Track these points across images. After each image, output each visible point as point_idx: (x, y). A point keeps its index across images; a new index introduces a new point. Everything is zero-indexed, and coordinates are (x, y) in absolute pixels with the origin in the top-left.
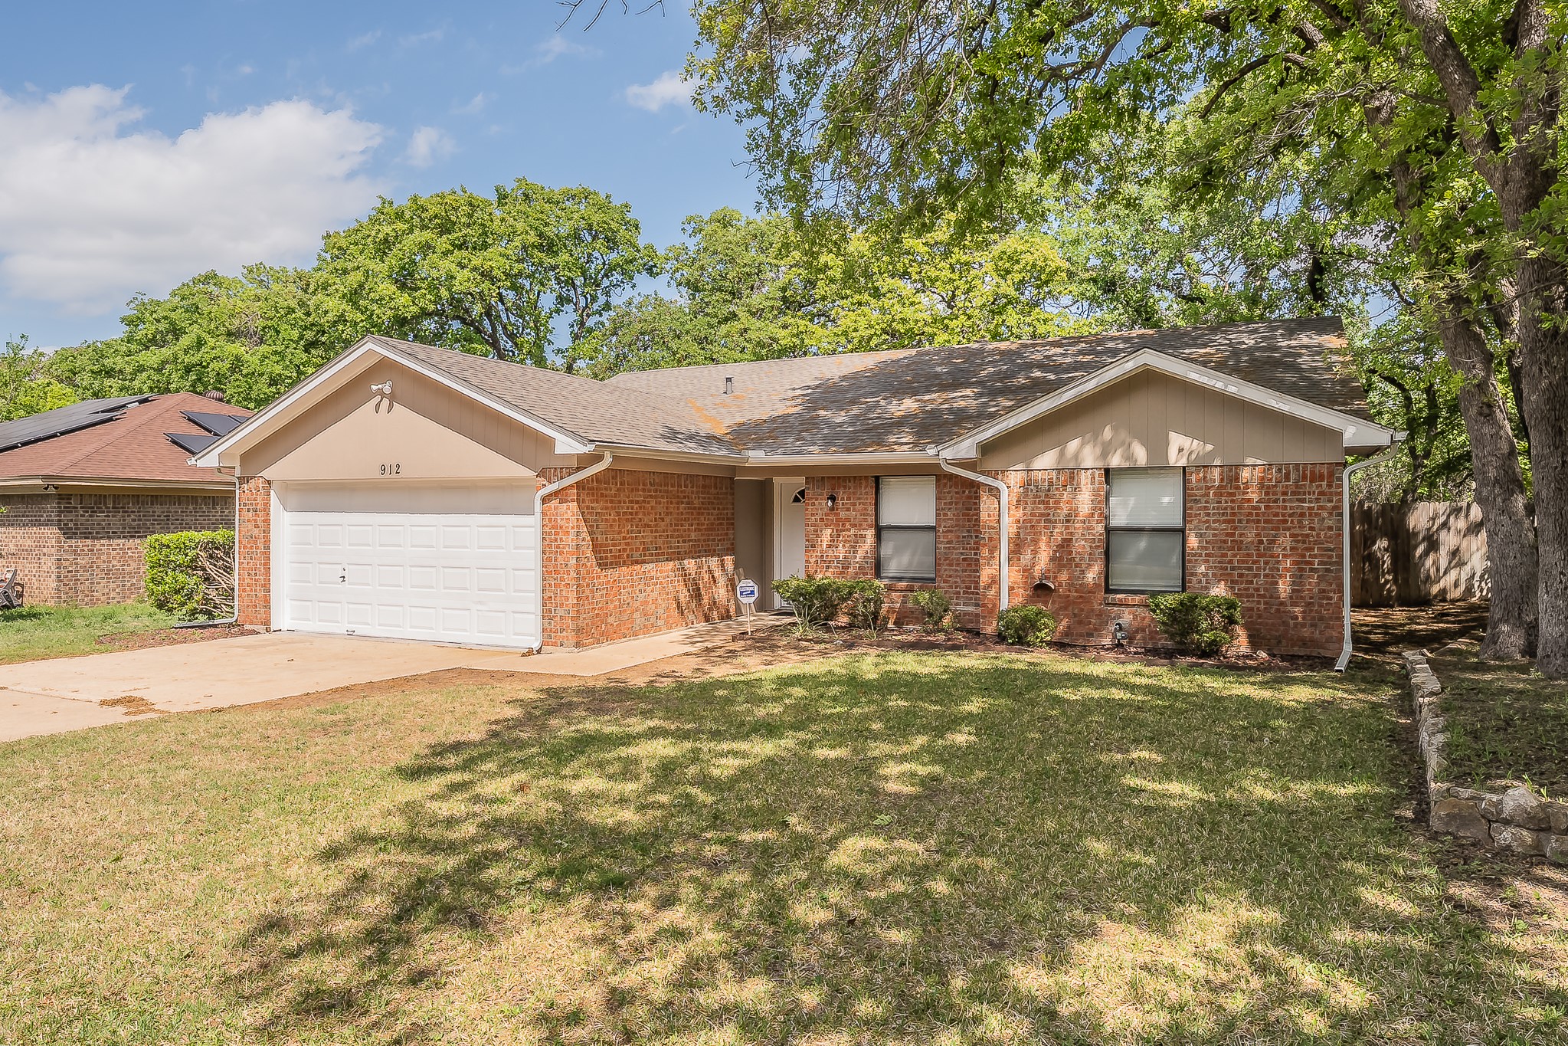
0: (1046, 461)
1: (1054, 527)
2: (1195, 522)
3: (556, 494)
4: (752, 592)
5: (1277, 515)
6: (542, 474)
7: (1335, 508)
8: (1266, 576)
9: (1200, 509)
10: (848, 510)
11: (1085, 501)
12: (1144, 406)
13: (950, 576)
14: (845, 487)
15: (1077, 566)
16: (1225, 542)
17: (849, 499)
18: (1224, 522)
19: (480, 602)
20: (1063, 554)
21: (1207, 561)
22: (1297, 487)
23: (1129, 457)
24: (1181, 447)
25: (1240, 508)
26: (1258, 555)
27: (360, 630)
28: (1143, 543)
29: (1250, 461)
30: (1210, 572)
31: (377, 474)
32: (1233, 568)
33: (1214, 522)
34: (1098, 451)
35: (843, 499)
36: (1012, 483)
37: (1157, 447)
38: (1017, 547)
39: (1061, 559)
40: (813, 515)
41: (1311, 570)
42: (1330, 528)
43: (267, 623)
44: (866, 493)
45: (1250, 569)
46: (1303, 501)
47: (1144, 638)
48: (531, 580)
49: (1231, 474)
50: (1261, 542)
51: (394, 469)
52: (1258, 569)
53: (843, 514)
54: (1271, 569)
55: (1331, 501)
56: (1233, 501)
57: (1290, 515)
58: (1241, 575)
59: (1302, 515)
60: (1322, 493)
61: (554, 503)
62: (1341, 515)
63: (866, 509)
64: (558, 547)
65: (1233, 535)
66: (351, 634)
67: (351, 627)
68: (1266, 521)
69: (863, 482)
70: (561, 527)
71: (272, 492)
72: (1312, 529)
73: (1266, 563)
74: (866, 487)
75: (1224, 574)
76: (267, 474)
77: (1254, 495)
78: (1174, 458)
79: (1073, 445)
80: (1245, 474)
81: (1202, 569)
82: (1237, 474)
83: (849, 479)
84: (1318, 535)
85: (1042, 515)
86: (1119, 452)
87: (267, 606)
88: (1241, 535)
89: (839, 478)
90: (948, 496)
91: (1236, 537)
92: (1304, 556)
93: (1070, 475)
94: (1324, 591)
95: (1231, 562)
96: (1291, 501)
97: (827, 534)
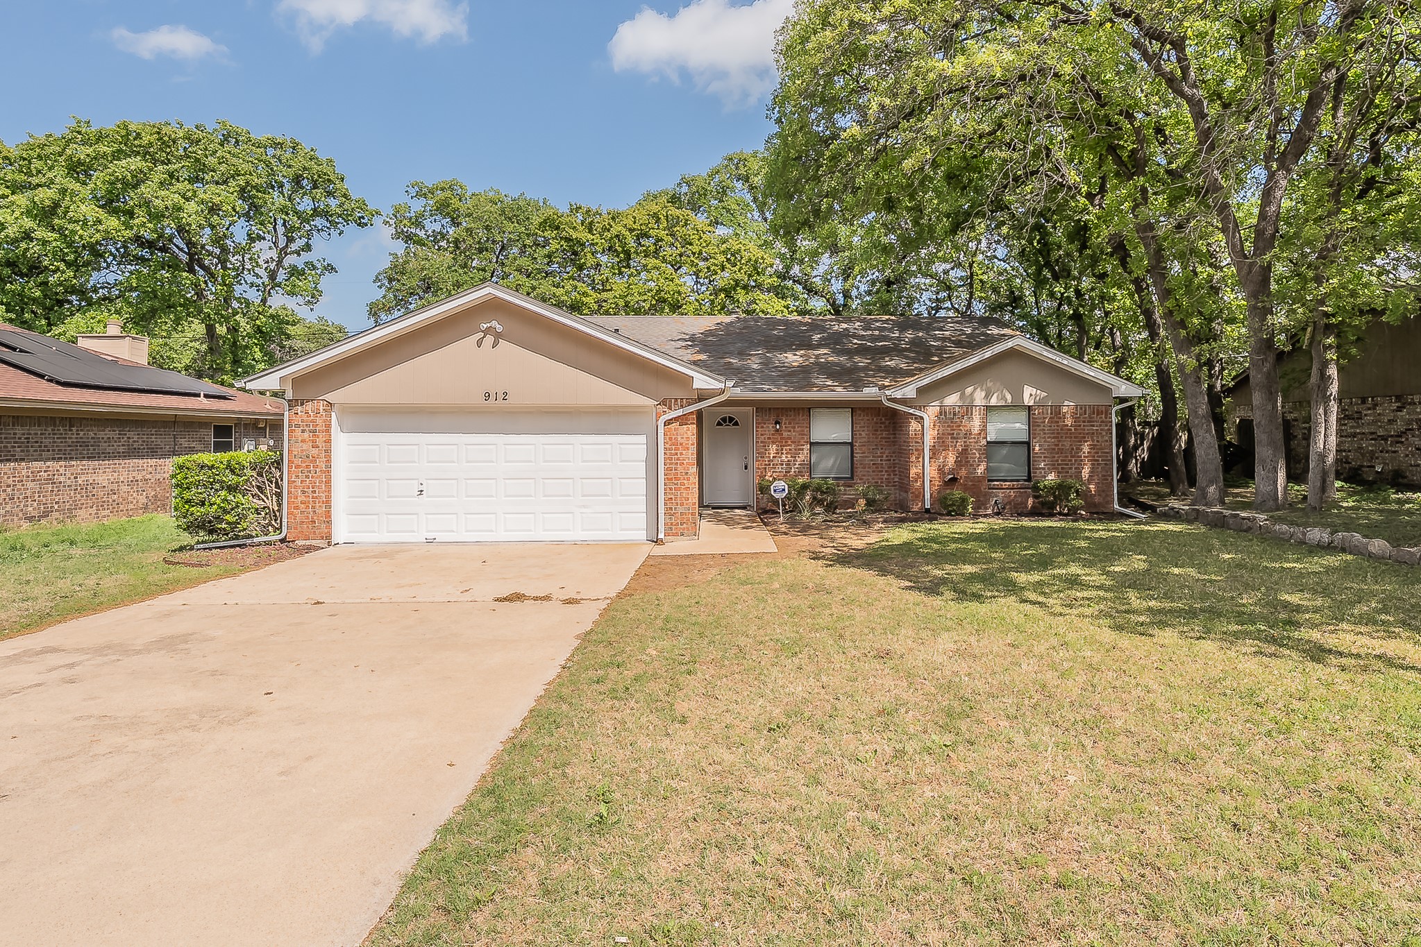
0: (952, 400)
1: (957, 442)
2: (1038, 438)
3: (676, 419)
4: (784, 490)
5: (1080, 434)
6: (663, 403)
7: (1109, 430)
8: (1076, 468)
9: (1040, 430)
10: (790, 431)
11: (976, 424)
12: (1011, 369)
13: (864, 476)
14: (787, 416)
15: (971, 465)
16: (1054, 449)
17: (790, 423)
18: (1054, 438)
19: (584, 506)
20: (963, 458)
21: (1045, 461)
22: (1090, 418)
23: (1004, 398)
24: (1030, 395)
25: (1061, 430)
26: (1071, 457)
27: (441, 537)
28: (1004, 451)
29: (1066, 403)
30: (1046, 467)
31: (480, 400)
32: (1058, 465)
33: (1048, 438)
34: (983, 394)
35: (785, 424)
36: (930, 414)
37: (1018, 394)
38: (934, 453)
39: (960, 461)
40: (762, 435)
41: (1098, 464)
42: (1107, 441)
43: (328, 537)
44: (803, 420)
45: (1067, 465)
46: (1093, 426)
47: (1010, 508)
48: (640, 486)
49: (1057, 412)
50: (1073, 449)
51: (500, 396)
52: (1071, 464)
53: (785, 434)
54: (1078, 464)
55: (1106, 426)
56: (1058, 426)
57: (1087, 434)
58: (1062, 468)
59: (1093, 433)
60: (1102, 422)
61: (675, 425)
62: (1111, 433)
63: (803, 431)
64: (678, 459)
65: (1058, 445)
66: (429, 542)
67: (431, 536)
68: (1075, 437)
69: (801, 412)
70: (681, 444)
71: (333, 414)
72: (1098, 441)
73: (1075, 461)
74: (803, 416)
75: (1053, 467)
76: (330, 397)
77: (1069, 422)
78: (1028, 401)
79: (969, 390)
80: (1065, 409)
81: (1042, 465)
82: (1060, 410)
83: (790, 409)
84: (1101, 445)
85: (949, 434)
86: (995, 395)
87: (329, 522)
88: (1062, 445)
89: (782, 408)
90: (862, 422)
91: (1060, 447)
92: (1094, 457)
93: (968, 409)
94: (1104, 476)
95: (1057, 461)
96: (1087, 426)
97: (773, 449)
